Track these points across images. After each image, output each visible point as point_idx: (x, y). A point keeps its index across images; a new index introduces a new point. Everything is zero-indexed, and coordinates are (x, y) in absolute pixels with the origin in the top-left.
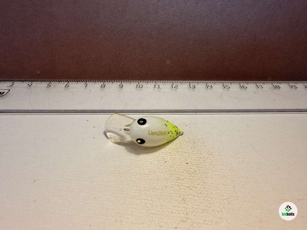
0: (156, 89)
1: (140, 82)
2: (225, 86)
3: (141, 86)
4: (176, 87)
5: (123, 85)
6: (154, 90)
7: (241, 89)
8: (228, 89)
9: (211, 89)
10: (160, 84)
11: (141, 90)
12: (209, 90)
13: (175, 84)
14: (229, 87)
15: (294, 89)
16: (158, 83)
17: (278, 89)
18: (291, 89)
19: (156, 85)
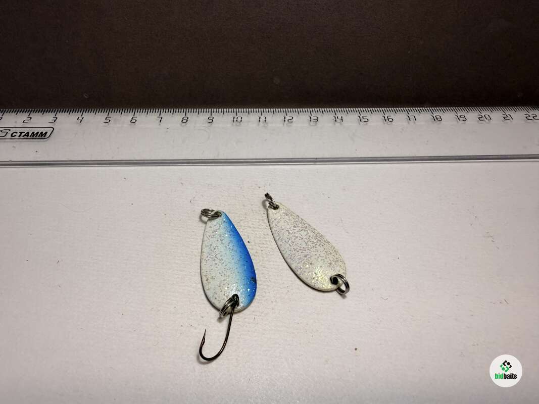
0: (261, 124)
1: (239, 112)
2: (361, 118)
3: (239, 119)
4: (289, 121)
5: (213, 118)
6: (258, 125)
7: (384, 123)
8: (365, 123)
9: (341, 123)
10: (267, 115)
11: (240, 124)
12: (337, 124)
13: (289, 114)
14: (367, 120)
15: (461, 122)
16: (265, 113)
17: (439, 122)
18: (458, 122)
19: (261, 116)
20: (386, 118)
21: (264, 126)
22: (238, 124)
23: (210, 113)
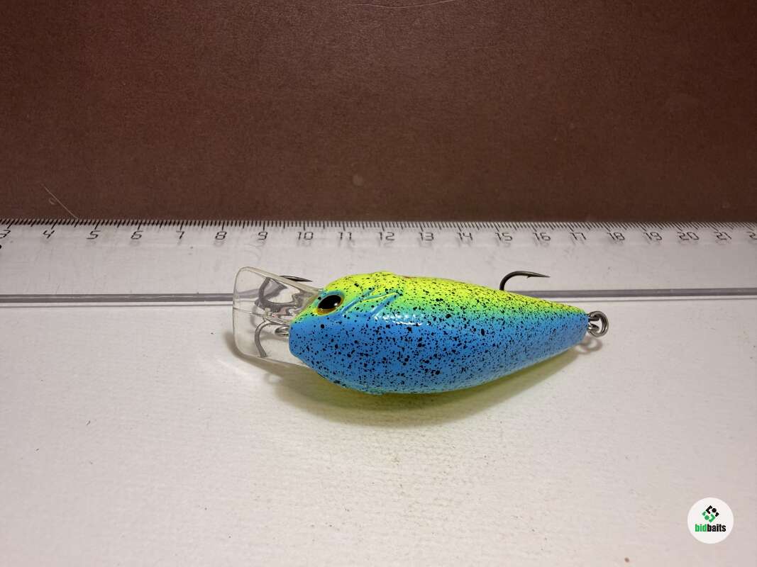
0: (344, 242)
1: (308, 226)
2: (501, 235)
3: (309, 235)
4: (389, 238)
5: (267, 233)
6: (339, 244)
8: (507, 243)
9: (468, 243)
10: (353, 230)
11: (310, 244)
12: (464, 246)
13: (388, 229)
14: (509, 238)
15: (653, 243)
16: (350, 227)
17: (619, 243)
18: (648, 242)
19: (344, 232)
20: (539, 235)
21: (349, 247)
22: (307, 242)
23: (262, 227)
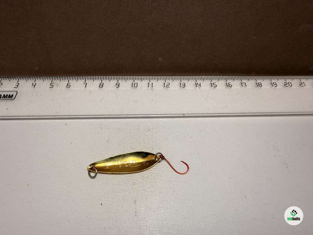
0: (150, 88)
1: (135, 79)
2: (212, 84)
3: (136, 85)
4: (168, 86)
5: (119, 84)
8: (214, 88)
10: (154, 81)
12: (197, 88)
13: (167, 81)
15: (274, 87)
17: (260, 87)
18: (271, 87)
19: (149, 82)
20: (228, 85)
21: (152, 90)
22: (135, 88)
23: (117, 79)
